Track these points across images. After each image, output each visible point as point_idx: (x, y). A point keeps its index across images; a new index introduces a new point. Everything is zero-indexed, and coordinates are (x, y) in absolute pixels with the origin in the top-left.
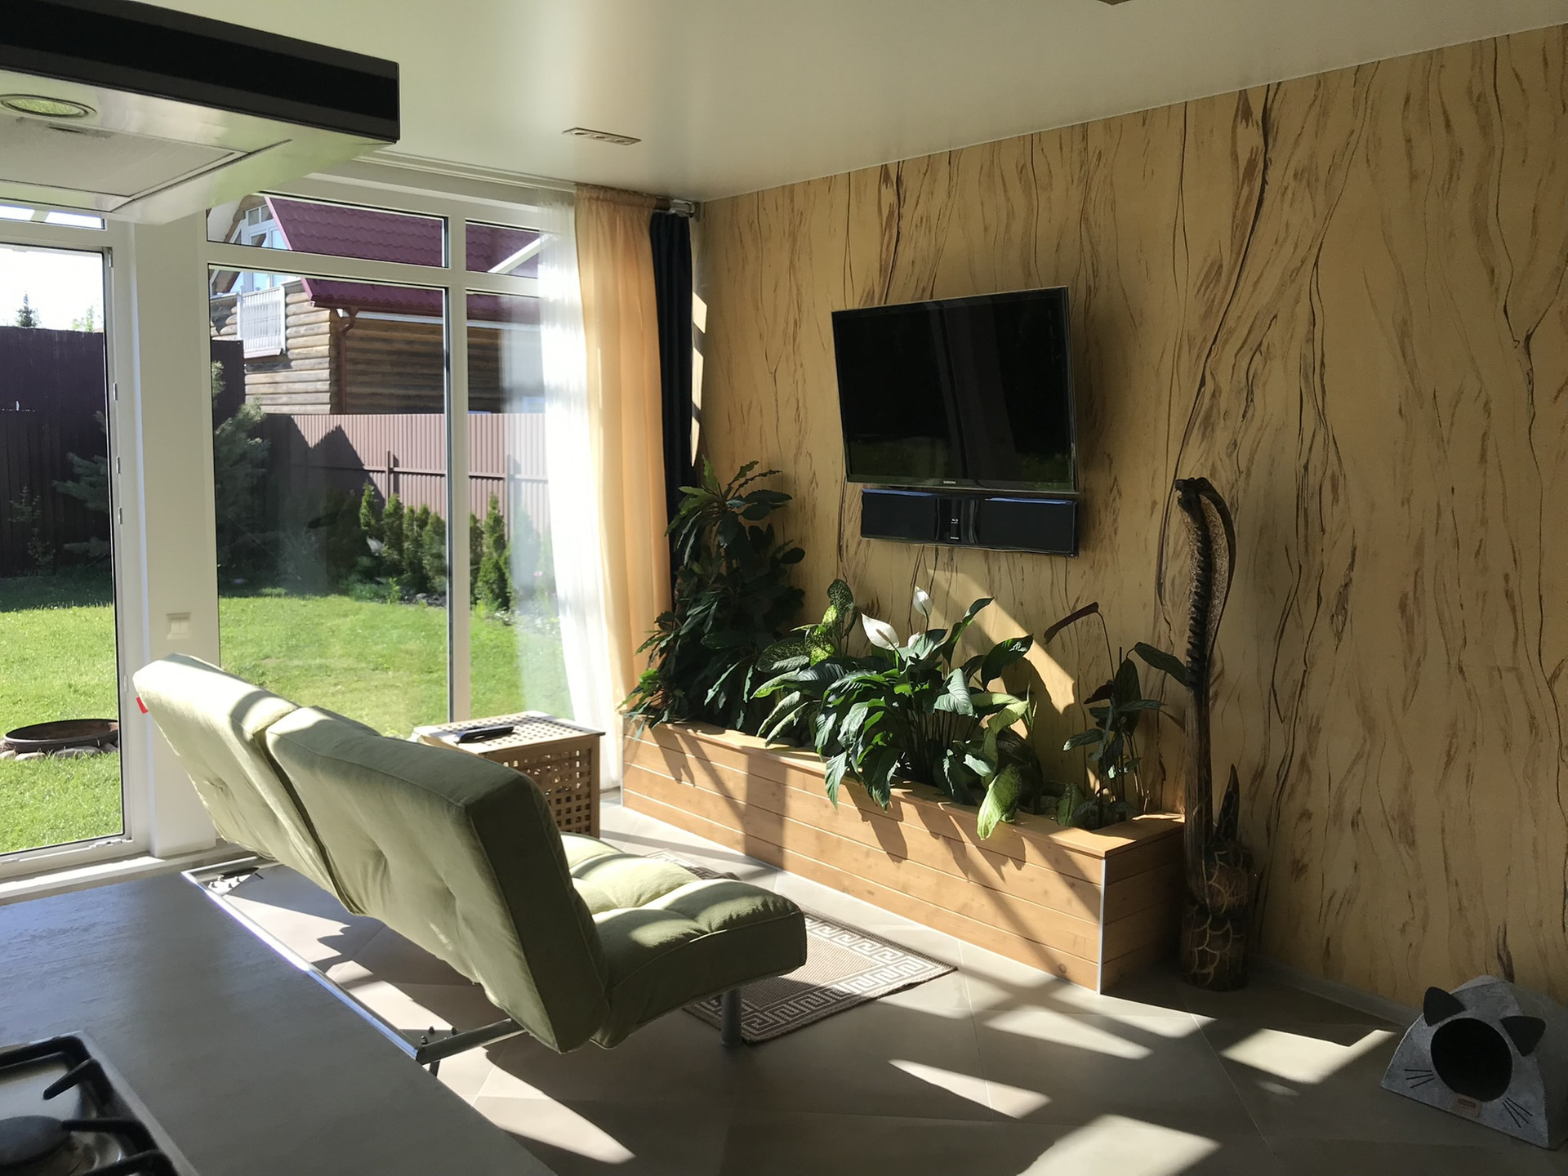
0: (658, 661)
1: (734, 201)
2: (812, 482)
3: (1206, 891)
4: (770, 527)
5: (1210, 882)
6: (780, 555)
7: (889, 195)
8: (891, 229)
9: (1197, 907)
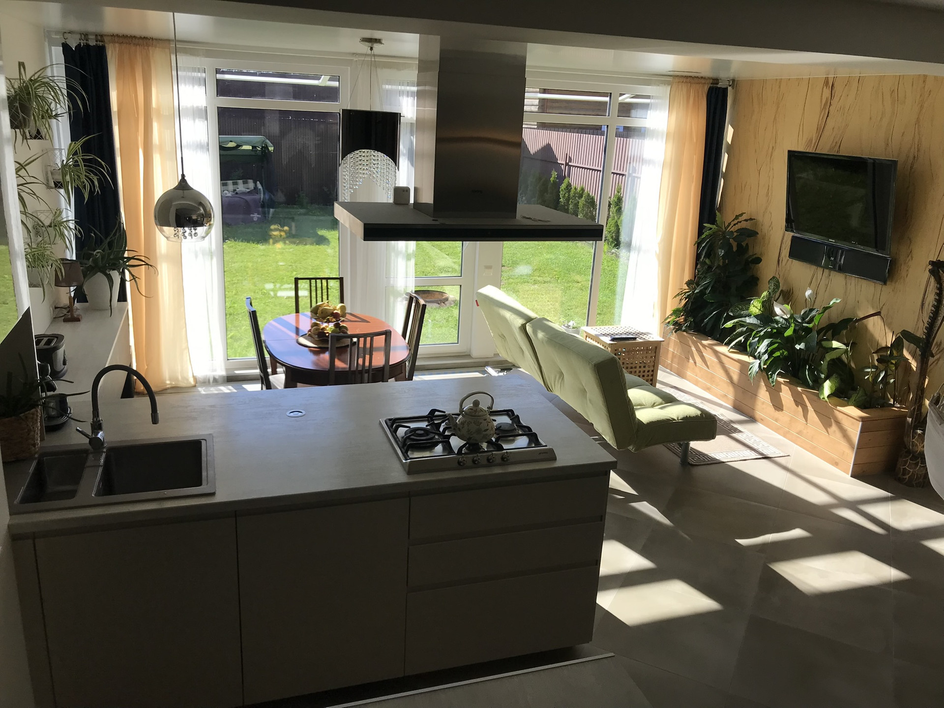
0: (684, 302)
1: (751, 82)
2: (770, 227)
3: (911, 443)
4: (747, 244)
5: (914, 440)
6: (750, 260)
7: (827, 92)
8: (825, 109)
9: (906, 450)
